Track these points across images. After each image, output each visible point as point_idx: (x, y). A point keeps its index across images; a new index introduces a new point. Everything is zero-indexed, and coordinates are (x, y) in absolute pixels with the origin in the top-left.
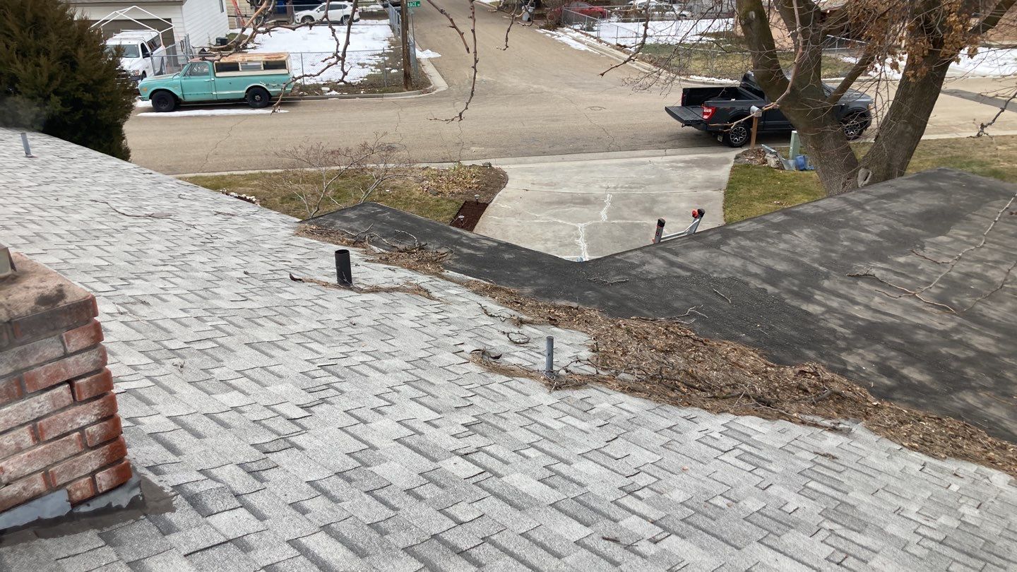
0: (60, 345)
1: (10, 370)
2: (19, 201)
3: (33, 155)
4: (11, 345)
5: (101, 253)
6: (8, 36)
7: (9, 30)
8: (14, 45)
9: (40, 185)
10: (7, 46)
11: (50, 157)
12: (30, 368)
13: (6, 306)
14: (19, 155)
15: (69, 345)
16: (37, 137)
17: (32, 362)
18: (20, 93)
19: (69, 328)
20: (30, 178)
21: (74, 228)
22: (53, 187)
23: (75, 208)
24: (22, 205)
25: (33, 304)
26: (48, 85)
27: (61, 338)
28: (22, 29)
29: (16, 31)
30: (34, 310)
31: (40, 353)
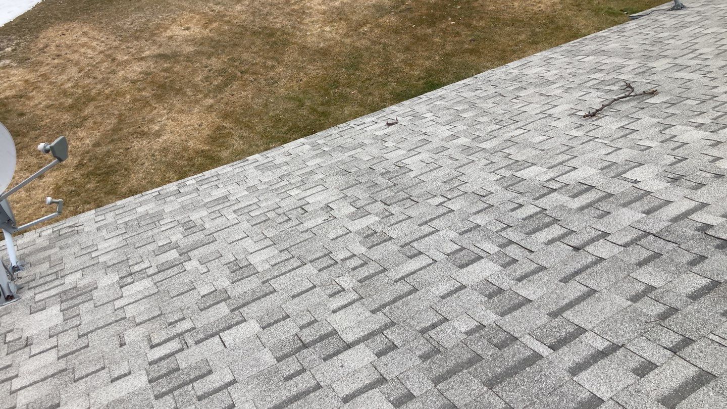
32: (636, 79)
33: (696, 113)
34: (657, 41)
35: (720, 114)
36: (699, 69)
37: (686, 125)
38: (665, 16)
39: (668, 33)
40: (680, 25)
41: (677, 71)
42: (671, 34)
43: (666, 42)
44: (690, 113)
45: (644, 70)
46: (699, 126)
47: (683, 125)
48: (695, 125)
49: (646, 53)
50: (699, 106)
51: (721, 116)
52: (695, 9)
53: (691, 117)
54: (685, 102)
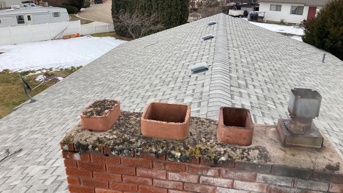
0: (328, 187)
1: (304, 187)
2: (315, 80)
3: (325, 61)
4: (309, 179)
5: (339, 112)
6: (332, 18)
7: (334, 16)
8: (333, 22)
9: (324, 75)
10: (331, 22)
11: (330, 63)
12: (312, 190)
13: (314, 163)
14: (320, 61)
15: (331, 189)
16: (327, 54)
17: (314, 189)
18: (328, 38)
19: (334, 183)
20: (321, 71)
21: (331, 97)
22: (327, 77)
23: (334, 88)
24: (316, 82)
25: (325, 167)
26: (339, 37)
27: (329, 184)
28: (339, 16)
29: (336, 17)
30: (324, 170)
31: (319, 187)
32: (13, 145)
33: (38, 156)
34: (24, 121)
35: (48, 153)
36: (40, 132)
37: (34, 165)
38: (28, 106)
39: (29, 115)
40: (34, 110)
41: (32, 135)
42: (30, 115)
43: (27, 120)
44: (36, 157)
45: (17, 138)
46: (39, 164)
47: (32, 165)
48: (38, 163)
49: (18, 129)
50: (40, 151)
51: (48, 154)
52: (40, 100)
53: (36, 159)
54: (34, 151)
